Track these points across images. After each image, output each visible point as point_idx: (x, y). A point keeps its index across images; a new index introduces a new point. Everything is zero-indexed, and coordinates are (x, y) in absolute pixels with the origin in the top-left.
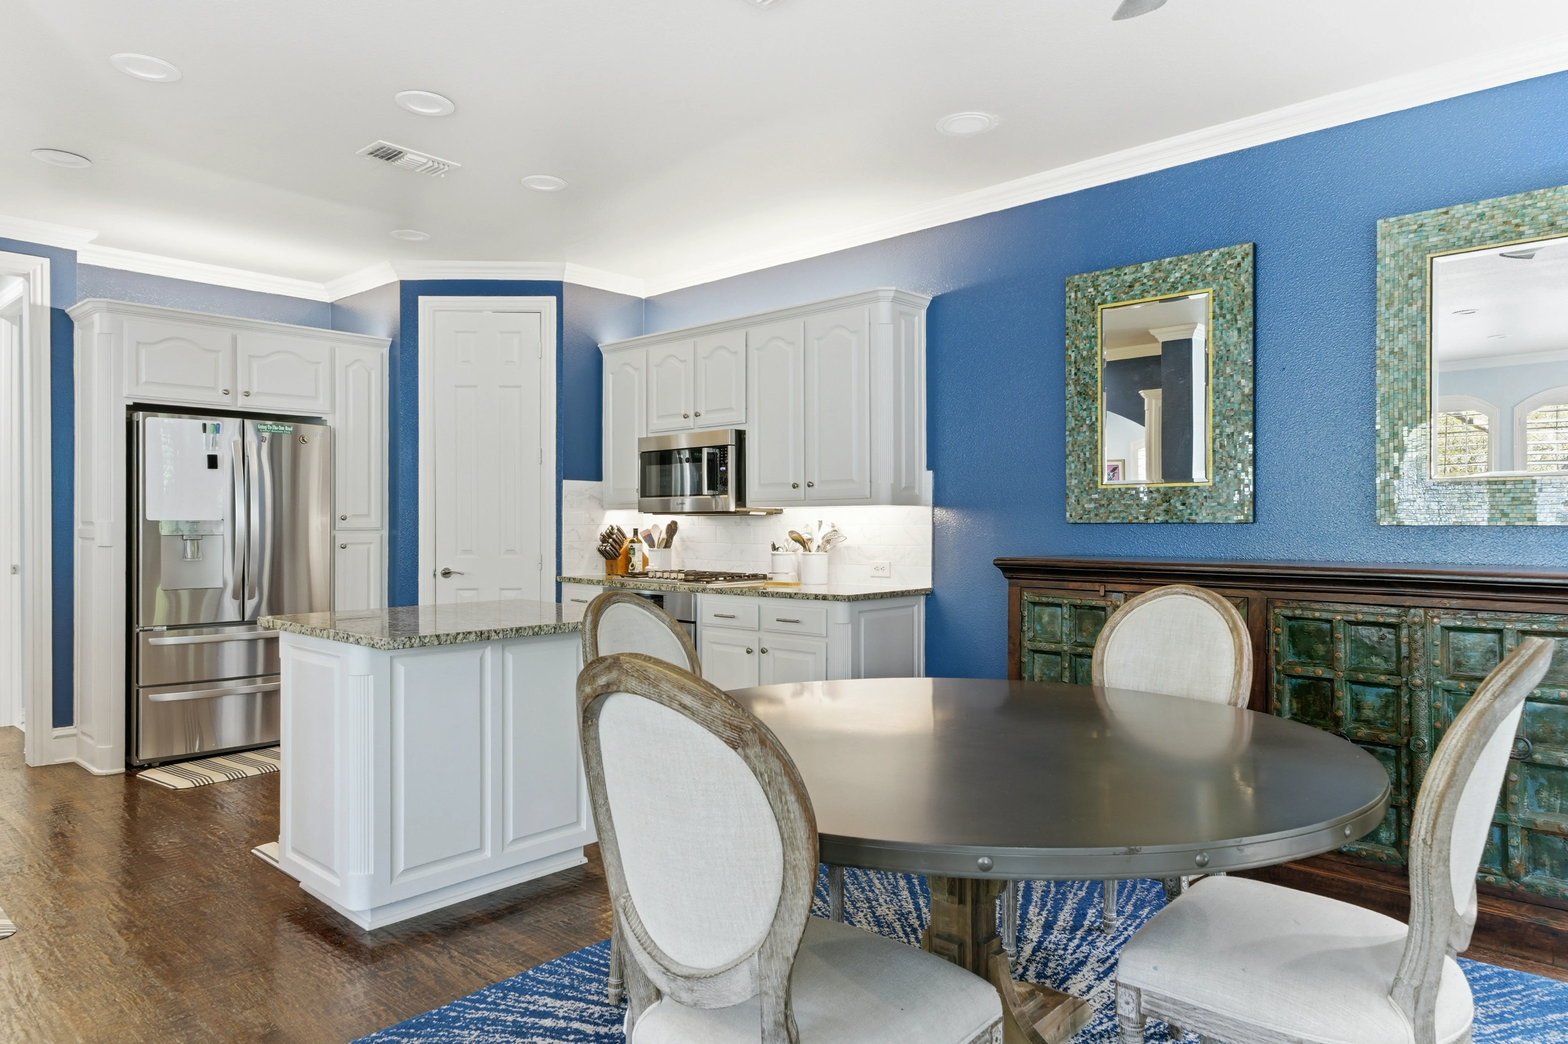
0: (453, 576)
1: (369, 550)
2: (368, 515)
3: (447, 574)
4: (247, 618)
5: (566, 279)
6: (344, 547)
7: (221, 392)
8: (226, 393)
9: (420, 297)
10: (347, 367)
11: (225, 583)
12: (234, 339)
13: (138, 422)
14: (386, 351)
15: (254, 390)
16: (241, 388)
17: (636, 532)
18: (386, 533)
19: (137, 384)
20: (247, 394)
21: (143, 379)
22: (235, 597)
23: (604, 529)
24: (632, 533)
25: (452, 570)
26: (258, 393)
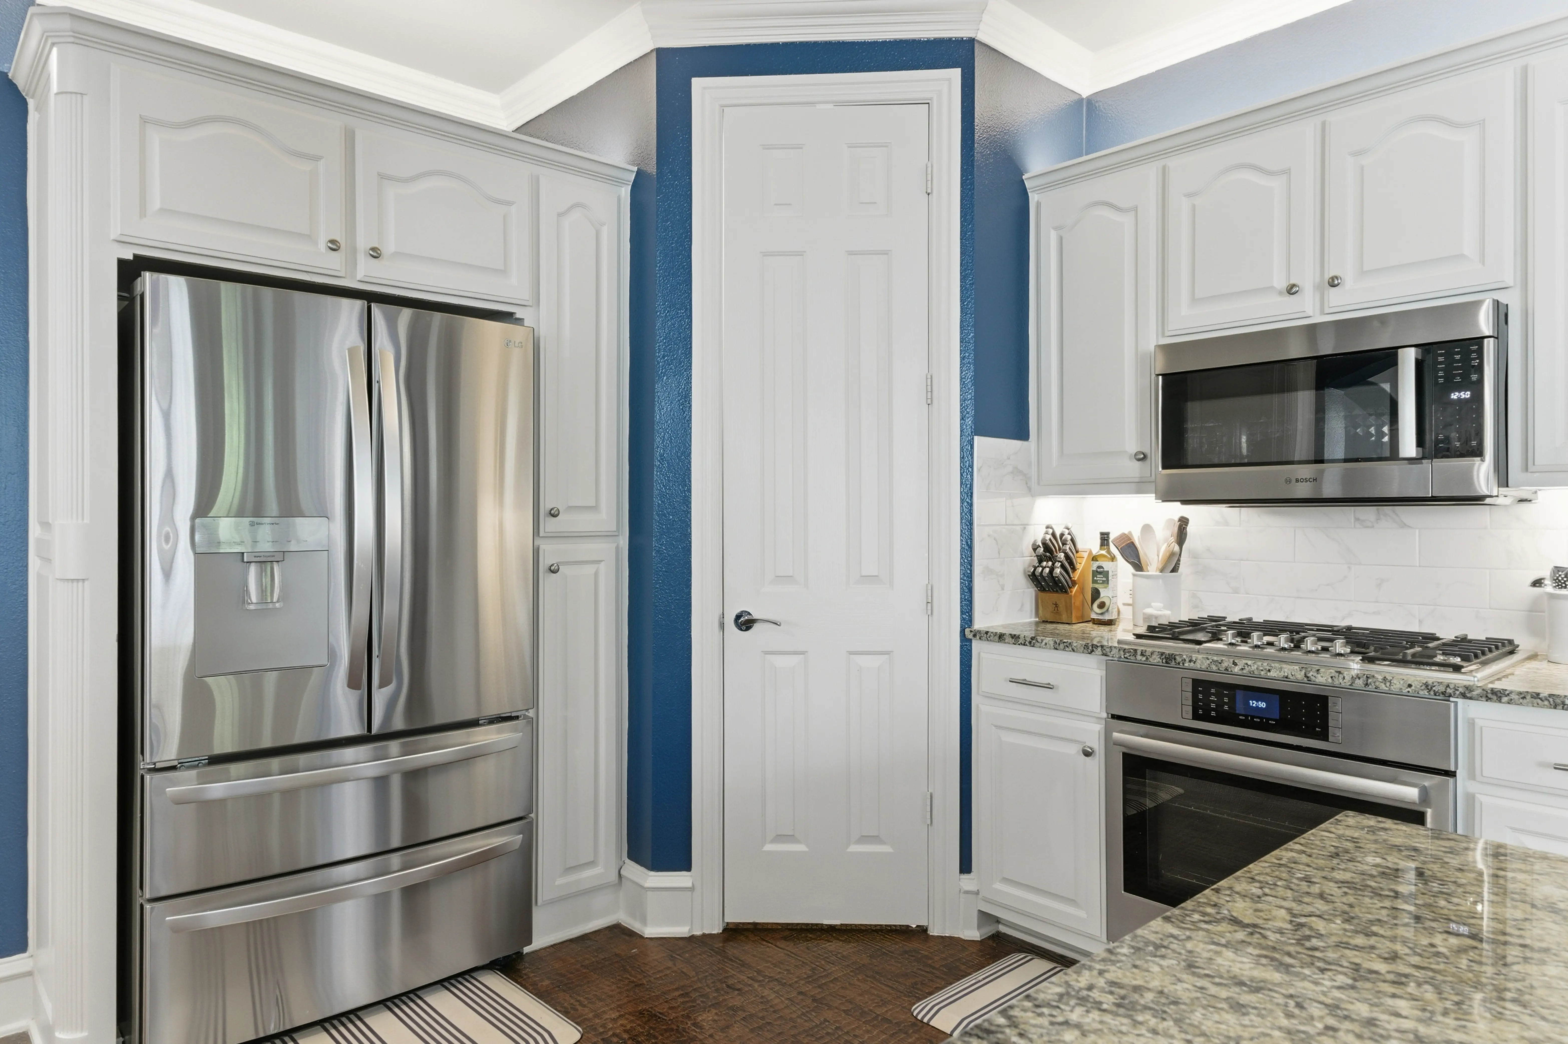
0: (756, 627)
1: (596, 575)
2: (595, 508)
3: (745, 623)
4: (375, 730)
5: (981, 37)
6: (553, 570)
7: (322, 246)
8: (334, 246)
9: (695, 81)
10: (560, 215)
11: (332, 654)
12: (350, 137)
13: (142, 297)
14: (625, 192)
15: (389, 247)
16: (363, 243)
17: (1105, 538)
18: (624, 541)
19: (143, 214)
20: (375, 254)
21: (156, 202)
22: (353, 683)
23: (1038, 534)
24: (1098, 542)
25: (755, 616)
26: (397, 254)
